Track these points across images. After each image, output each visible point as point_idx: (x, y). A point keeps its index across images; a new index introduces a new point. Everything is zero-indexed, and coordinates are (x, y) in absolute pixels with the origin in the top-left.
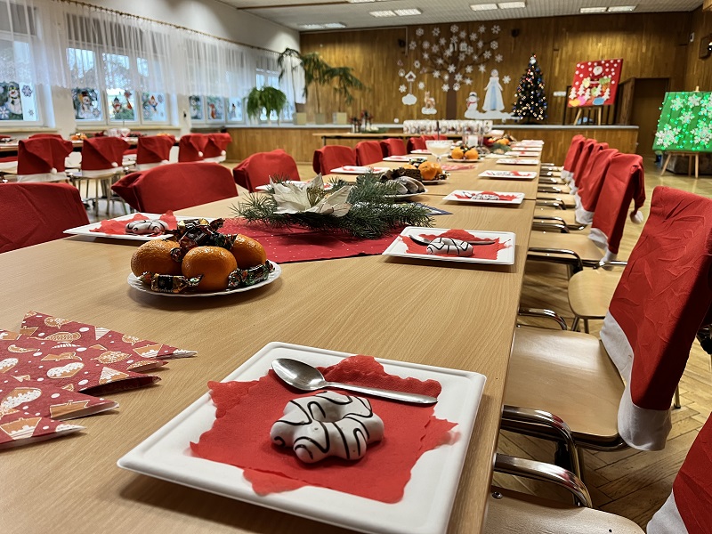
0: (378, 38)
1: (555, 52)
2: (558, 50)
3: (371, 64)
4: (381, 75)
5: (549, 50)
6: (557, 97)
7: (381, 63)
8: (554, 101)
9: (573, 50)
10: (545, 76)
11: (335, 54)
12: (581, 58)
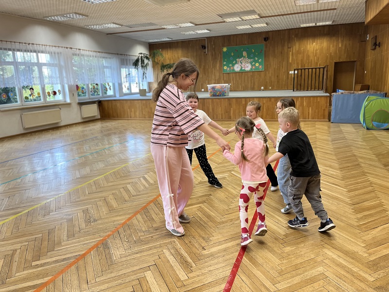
2: (290, 48)
5: (286, 48)
6: (292, 74)
8: (290, 76)
9: (299, 47)
10: (284, 63)
11: (168, 54)
12: (304, 51)
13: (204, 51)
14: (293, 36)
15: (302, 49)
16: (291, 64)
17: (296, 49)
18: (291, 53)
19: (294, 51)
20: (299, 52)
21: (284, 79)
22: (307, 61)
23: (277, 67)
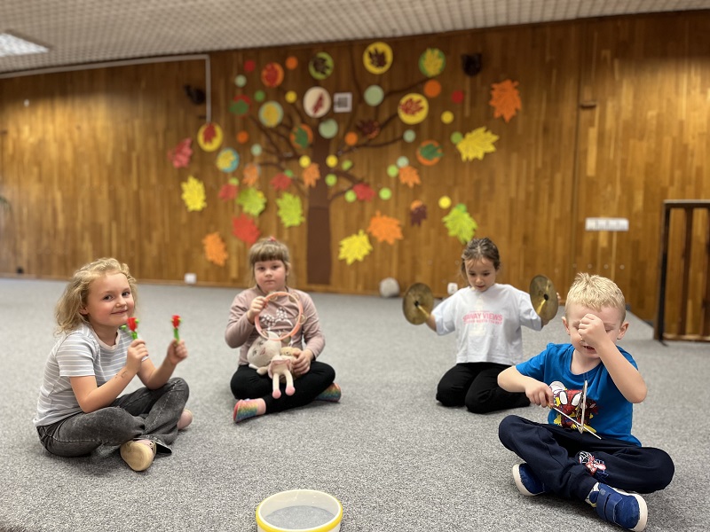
0: (143, 84)
1: (585, 114)
2: (592, 107)
3: (131, 145)
4: (153, 170)
5: (568, 110)
6: (596, 233)
7: (151, 141)
8: (587, 242)
9: (635, 106)
10: (558, 177)
11: (53, 121)
12: (660, 125)
13: (199, 109)
14: (607, 53)
15: (652, 113)
16: (591, 183)
17: (617, 117)
18: (593, 133)
19: (610, 122)
20: (633, 130)
21: (560, 251)
22: (678, 173)
23: (522, 196)
